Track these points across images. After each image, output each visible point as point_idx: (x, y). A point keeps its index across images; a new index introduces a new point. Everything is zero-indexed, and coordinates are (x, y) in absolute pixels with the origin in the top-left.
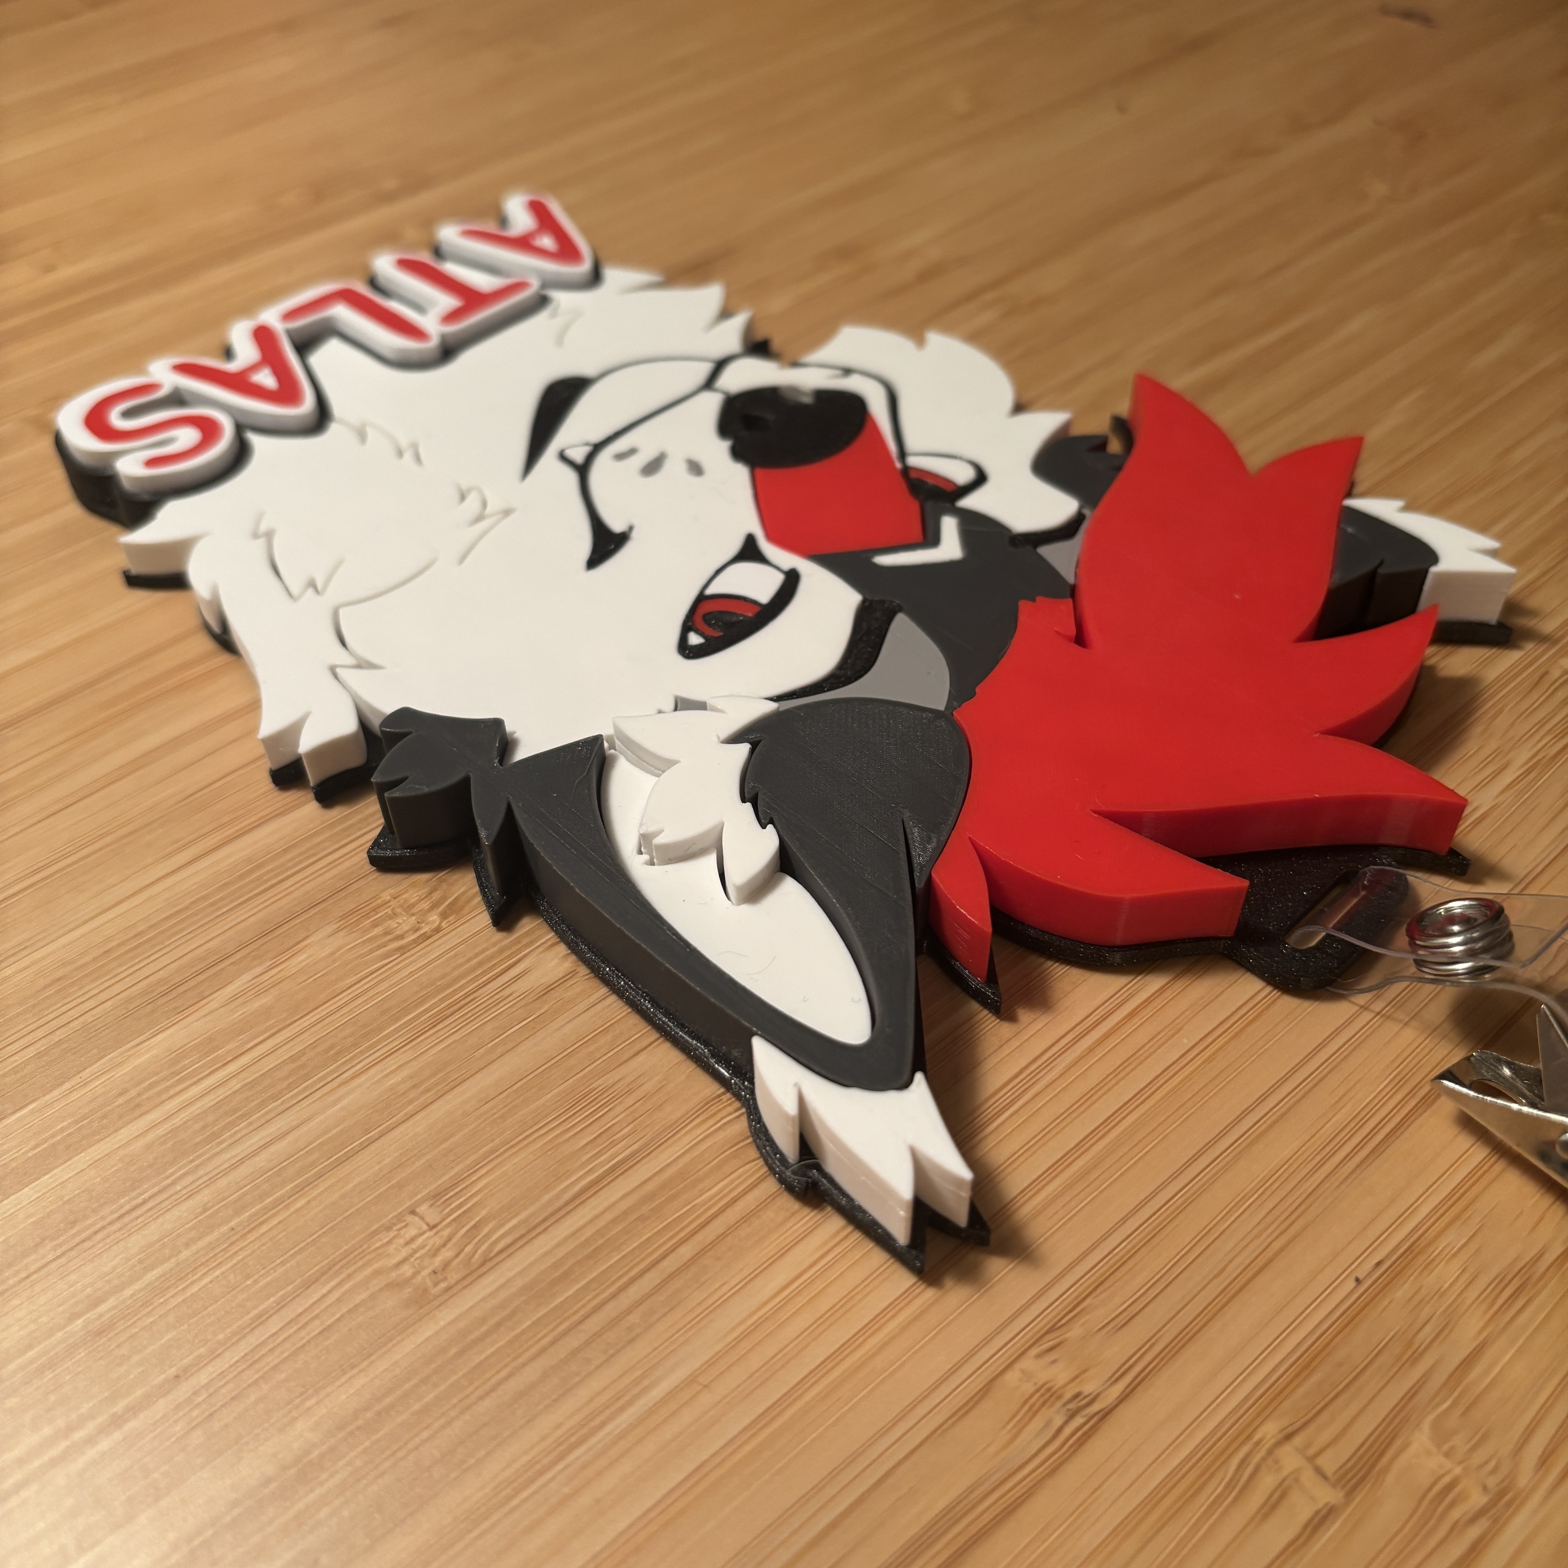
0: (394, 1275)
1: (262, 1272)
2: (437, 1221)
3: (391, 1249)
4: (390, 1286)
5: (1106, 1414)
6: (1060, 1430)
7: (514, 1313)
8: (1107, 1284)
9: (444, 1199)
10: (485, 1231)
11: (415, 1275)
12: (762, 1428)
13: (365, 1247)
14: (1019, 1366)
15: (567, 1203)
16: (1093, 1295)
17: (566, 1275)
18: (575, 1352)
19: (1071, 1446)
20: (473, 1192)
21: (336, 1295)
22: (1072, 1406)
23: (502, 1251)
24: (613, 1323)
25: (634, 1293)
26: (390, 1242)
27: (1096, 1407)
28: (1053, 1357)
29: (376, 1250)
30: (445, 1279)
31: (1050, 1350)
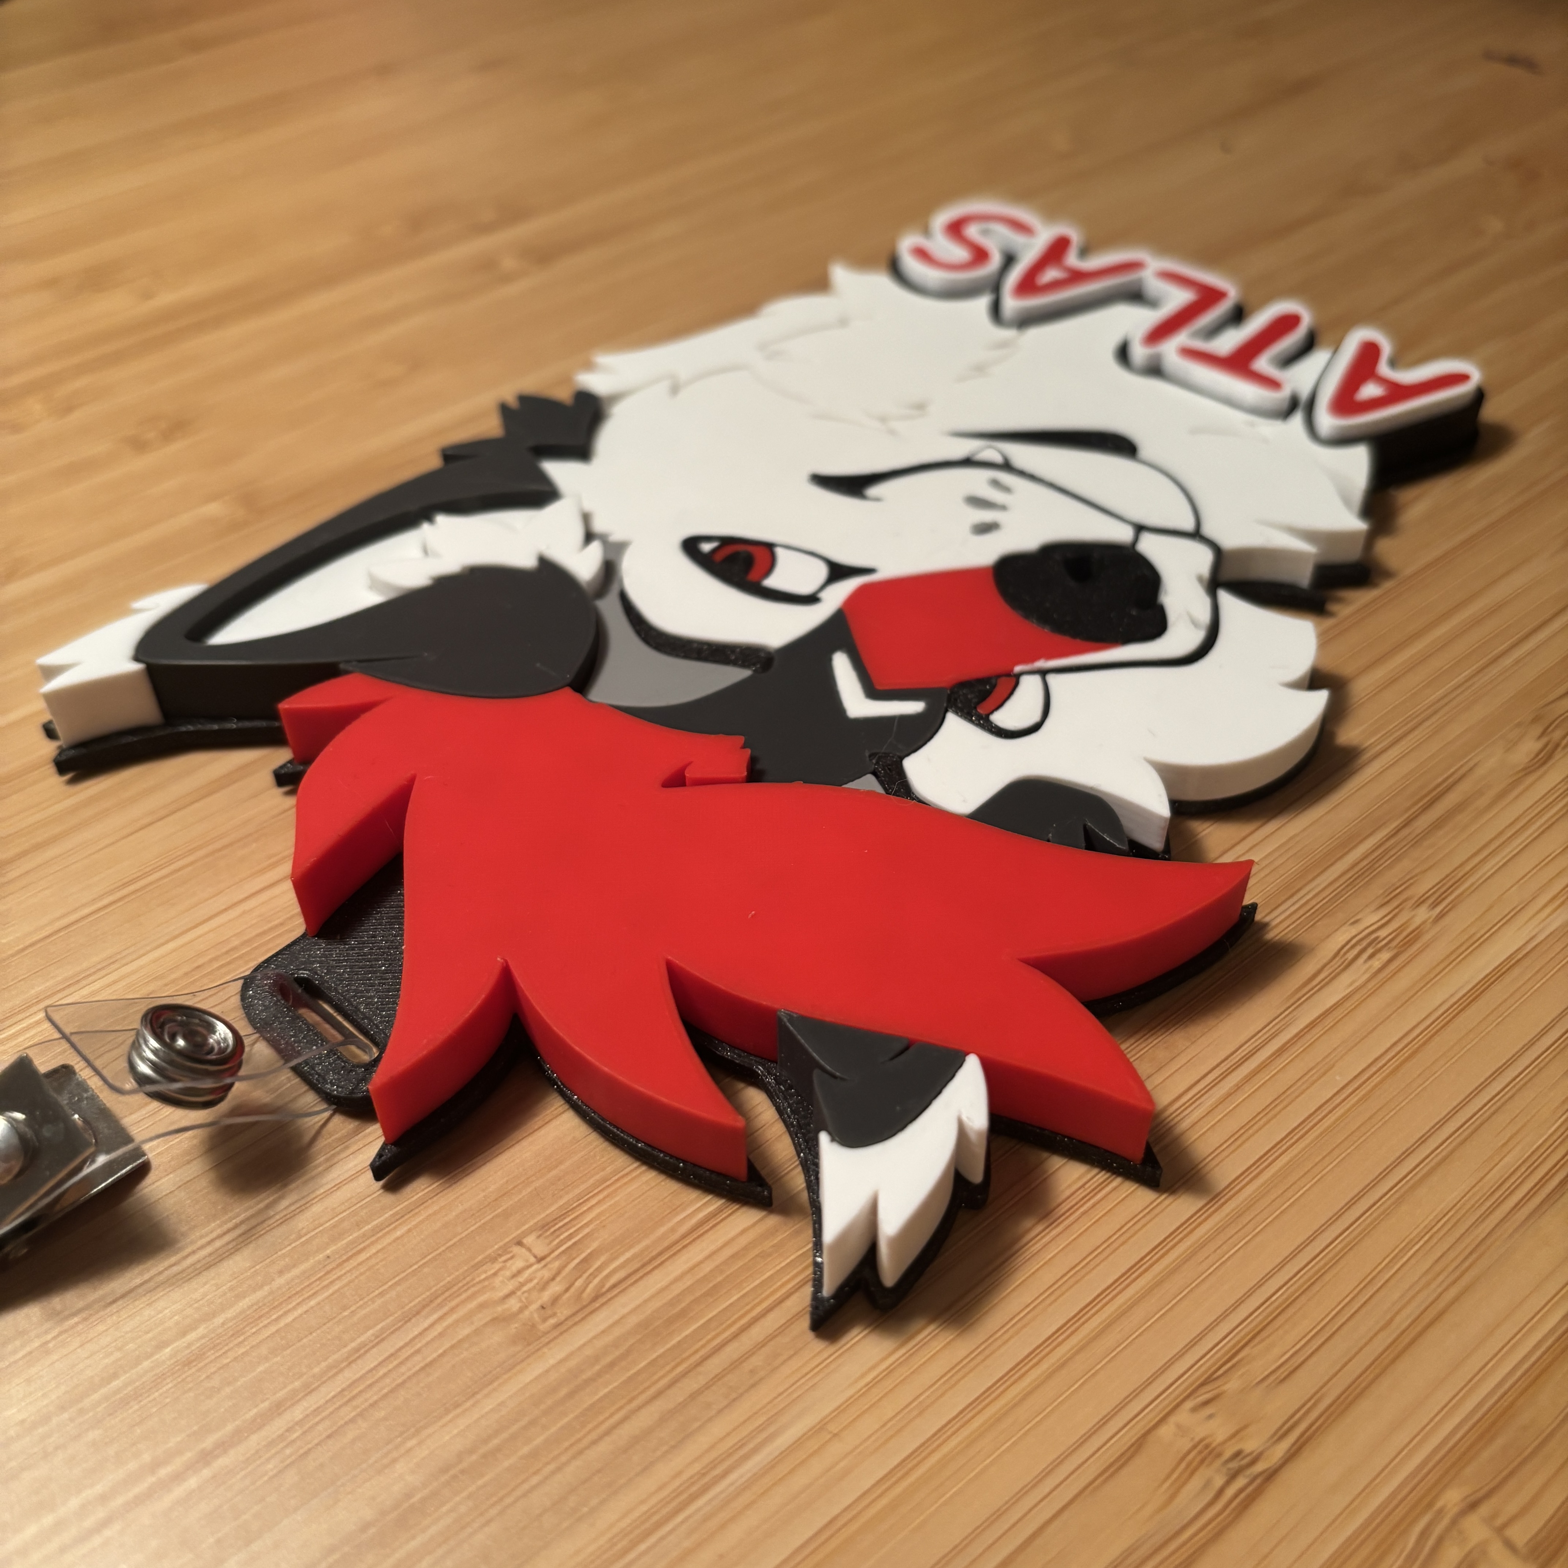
0: (499, 1309)
1: (361, 1303)
2: (546, 1252)
3: (497, 1281)
4: (495, 1320)
5: (1271, 1475)
6: (1220, 1492)
7: (628, 1352)
8: (1264, 1334)
9: (552, 1230)
10: (598, 1264)
11: (521, 1310)
12: (897, 1482)
13: (468, 1279)
14: (1173, 1419)
15: (684, 1237)
16: (1252, 1344)
17: (683, 1313)
18: (694, 1396)
19: (1234, 1510)
20: (585, 1222)
21: (439, 1328)
22: (1234, 1465)
23: (614, 1286)
24: (735, 1365)
25: (757, 1333)
26: (495, 1274)
27: (1260, 1467)
28: (1208, 1410)
29: (480, 1282)
30: (554, 1315)
31: (1207, 1403)
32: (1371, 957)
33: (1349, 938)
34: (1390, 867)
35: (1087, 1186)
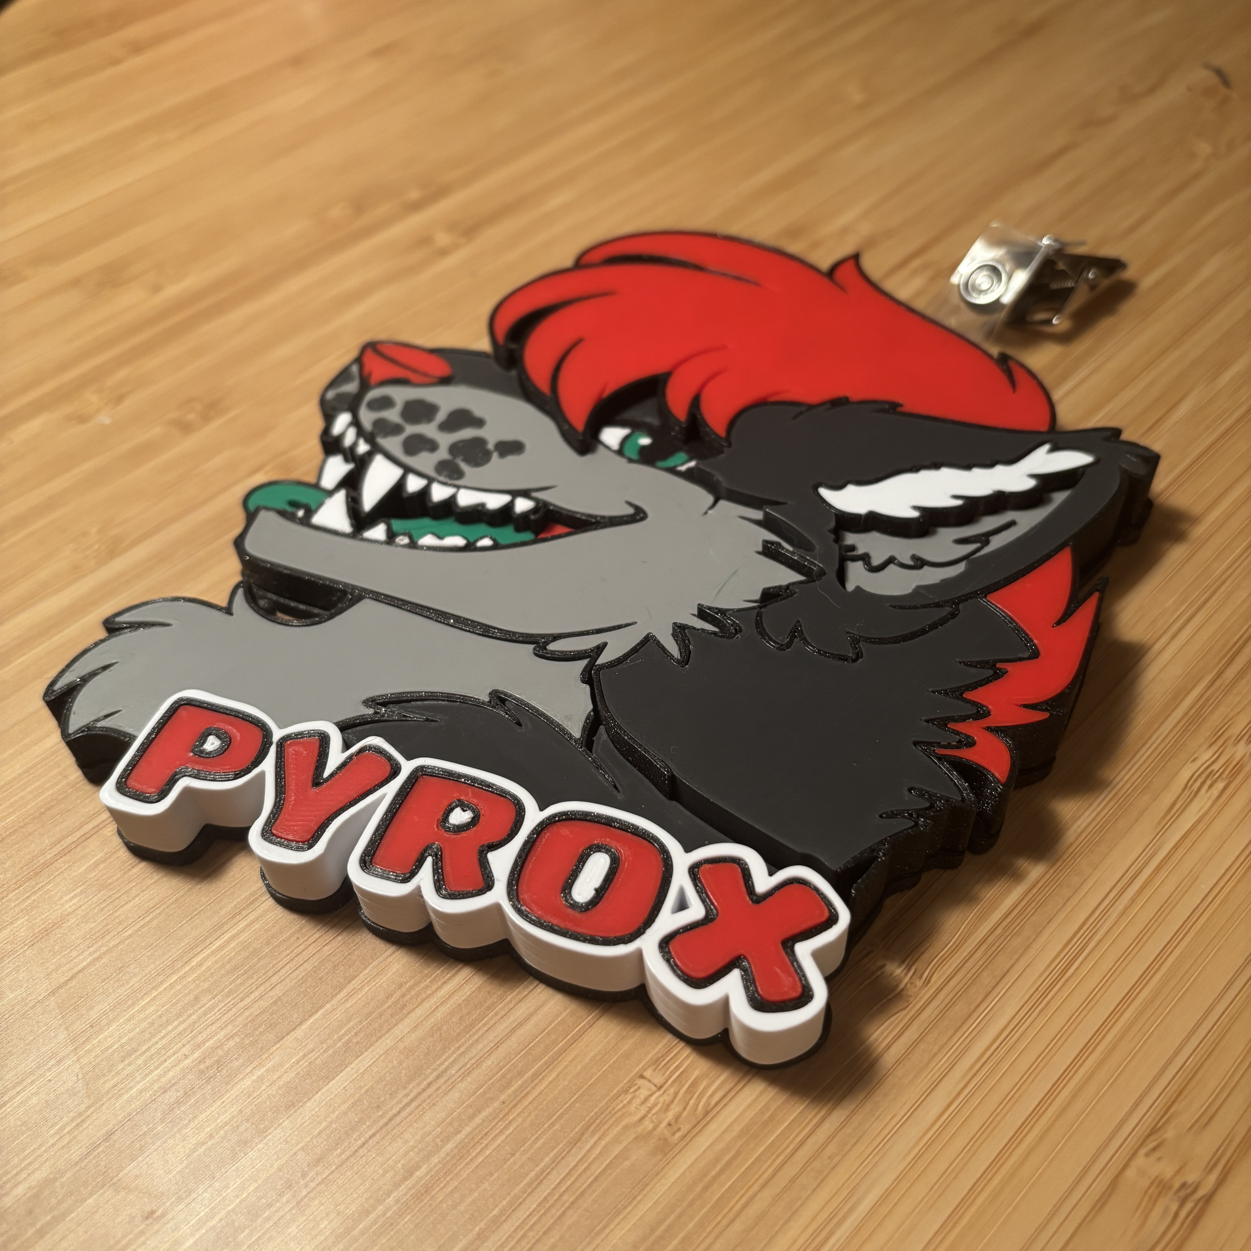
0: (640, 1129)
1: (536, 1135)
2: (662, 1081)
3: (632, 1107)
5: (1208, 1199)
6: (1176, 1215)
7: (738, 1154)
8: (1186, 1092)
9: (663, 1064)
10: (702, 1087)
11: (654, 1129)
13: (610, 1109)
14: (1133, 1164)
16: (1177, 1102)
17: (772, 1118)
18: (793, 1180)
19: (1188, 1227)
21: (599, 1148)
22: (1182, 1194)
23: (718, 1103)
24: (817, 1154)
26: (629, 1102)
27: (1201, 1193)
28: (1158, 1154)
29: (620, 1110)
30: (679, 1129)
31: (1155, 1149)
32: (1210, 787)
33: (1191, 774)
34: (1212, 712)
35: (1040, 989)
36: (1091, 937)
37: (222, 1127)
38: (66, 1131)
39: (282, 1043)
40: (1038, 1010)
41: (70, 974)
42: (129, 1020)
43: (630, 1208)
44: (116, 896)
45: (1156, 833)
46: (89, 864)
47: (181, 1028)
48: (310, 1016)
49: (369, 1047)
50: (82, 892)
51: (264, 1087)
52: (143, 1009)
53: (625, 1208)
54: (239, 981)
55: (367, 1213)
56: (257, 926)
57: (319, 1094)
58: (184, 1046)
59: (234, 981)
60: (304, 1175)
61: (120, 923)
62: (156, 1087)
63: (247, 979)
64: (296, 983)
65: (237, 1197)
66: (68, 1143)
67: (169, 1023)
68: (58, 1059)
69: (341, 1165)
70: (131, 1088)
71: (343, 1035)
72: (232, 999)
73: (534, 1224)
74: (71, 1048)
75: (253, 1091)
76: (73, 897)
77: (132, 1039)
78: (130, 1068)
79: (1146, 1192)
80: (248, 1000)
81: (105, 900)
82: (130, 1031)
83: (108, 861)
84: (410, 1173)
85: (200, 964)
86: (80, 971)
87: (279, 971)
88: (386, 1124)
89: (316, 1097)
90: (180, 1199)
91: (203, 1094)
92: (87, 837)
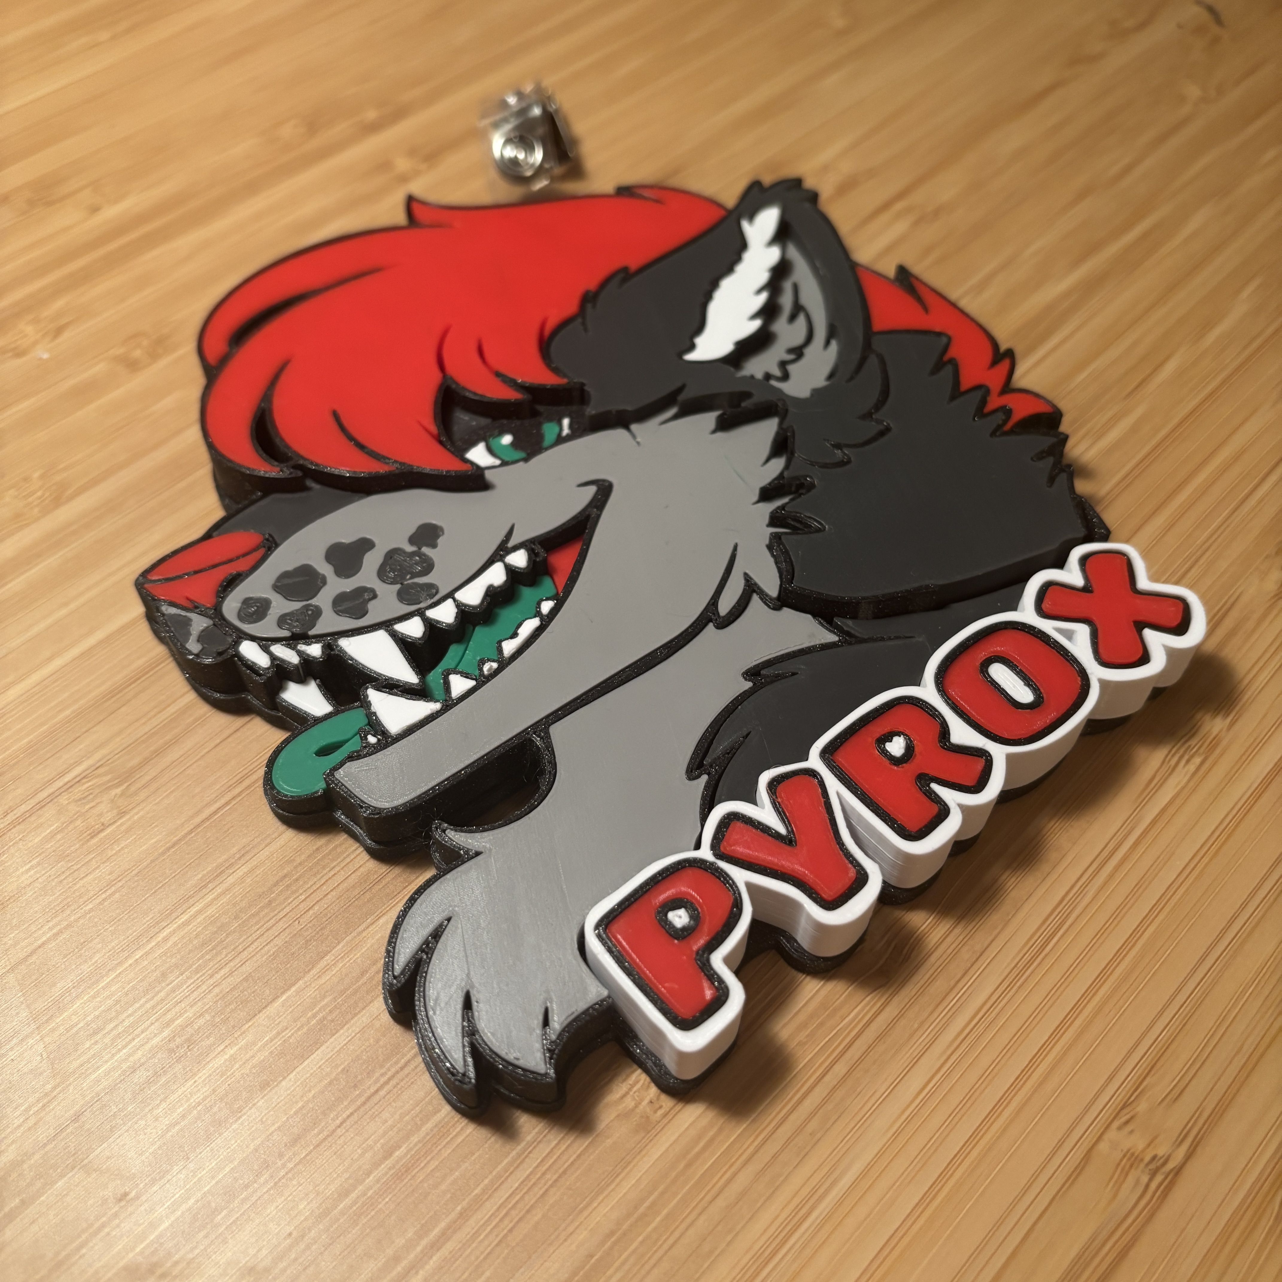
0: (621, 1107)
5: (1178, 1171)
6: (1147, 1186)
8: (1158, 1067)
11: (636, 1106)
14: (1106, 1137)
16: (1150, 1076)
18: (775, 1157)
19: (1158, 1199)
22: (1153, 1166)
24: (799, 1130)
27: (1171, 1165)
28: (1130, 1127)
30: (661, 1107)
31: (1127, 1122)
32: (1188, 761)
35: (1018, 966)
36: (1069, 913)
37: (195, 1107)
38: (31, 1112)
39: (254, 1020)
40: (1015, 988)
41: (29, 949)
42: (94, 997)
43: (612, 1186)
44: (75, 867)
45: (1132, 810)
46: (46, 833)
47: (148, 1006)
48: (283, 993)
49: (344, 1025)
50: (39, 864)
51: (237, 1066)
52: (108, 985)
53: (608, 1185)
54: (207, 957)
55: (347, 1193)
56: (224, 900)
57: (294, 1073)
58: (152, 1024)
59: (202, 956)
60: (281, 1155)
61: (80, 896)
62: (124, 1066)
63: (217, 954)
64: (267, 959)
65: (213, 1178)
66: (35, 1124)
67: (135, 1001)
68: (20, 1038)
69: (318, 1146)
70: (98, 1067)
71: (317, 1013)
72: (201, 976)
73: (517, 1202)
74: (33, 1026)
75: (226, 1070)
76: (29, 870)
77: (98, 1017)
78: (96, 1047)
79: (1119, 1164)
80: (218, 976)
81: (63, 872)
82: (95, 1009)
83: (66, 831)
84: (388, 1154)
85: (166, 939)
86: (40, 947)
87: (249, 946)
88: (364, 1103)
89: (292, 1076)
90: (154, 1182)
91: (174, 1074)
92: (41, 805)
